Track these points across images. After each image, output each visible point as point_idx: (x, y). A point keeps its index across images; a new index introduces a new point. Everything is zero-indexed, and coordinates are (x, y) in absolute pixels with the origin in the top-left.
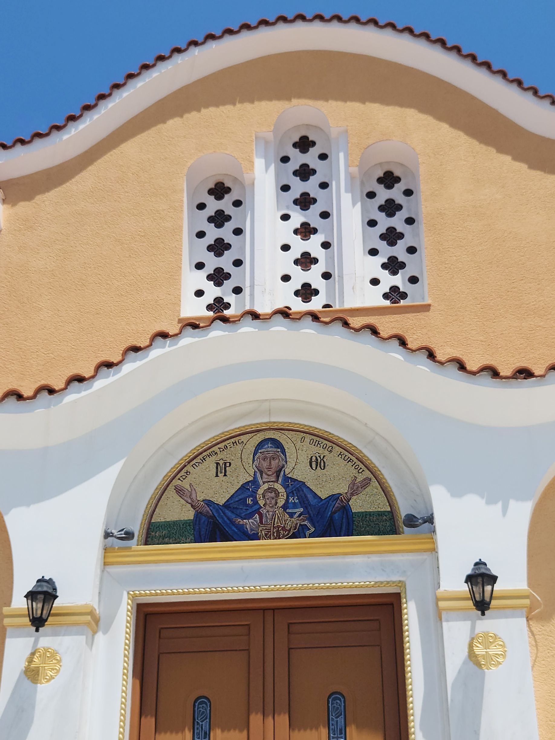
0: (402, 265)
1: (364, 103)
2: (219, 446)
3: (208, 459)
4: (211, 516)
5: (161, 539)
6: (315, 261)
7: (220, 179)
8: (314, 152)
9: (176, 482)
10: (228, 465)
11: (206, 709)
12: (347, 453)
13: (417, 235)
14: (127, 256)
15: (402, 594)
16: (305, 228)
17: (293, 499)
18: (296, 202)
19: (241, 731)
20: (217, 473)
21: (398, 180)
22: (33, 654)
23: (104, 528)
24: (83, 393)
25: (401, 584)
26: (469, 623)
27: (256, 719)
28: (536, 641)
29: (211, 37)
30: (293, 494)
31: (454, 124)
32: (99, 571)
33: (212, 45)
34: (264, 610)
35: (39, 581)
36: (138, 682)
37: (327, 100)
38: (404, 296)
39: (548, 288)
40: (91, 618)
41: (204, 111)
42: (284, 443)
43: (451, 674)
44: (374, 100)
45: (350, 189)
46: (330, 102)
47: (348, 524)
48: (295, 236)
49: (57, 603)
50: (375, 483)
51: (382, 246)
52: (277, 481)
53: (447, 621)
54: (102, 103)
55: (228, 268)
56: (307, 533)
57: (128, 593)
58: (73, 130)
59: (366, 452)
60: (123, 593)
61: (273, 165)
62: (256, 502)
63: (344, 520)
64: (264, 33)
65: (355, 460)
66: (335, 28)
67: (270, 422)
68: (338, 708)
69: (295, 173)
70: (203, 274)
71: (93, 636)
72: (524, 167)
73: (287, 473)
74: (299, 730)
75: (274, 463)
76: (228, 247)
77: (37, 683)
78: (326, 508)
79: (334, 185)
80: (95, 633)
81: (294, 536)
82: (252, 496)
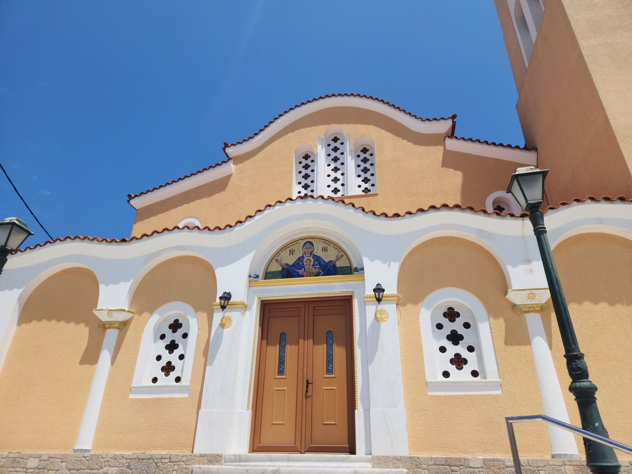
0: (369, 180)
1: (355, 124)
2: (291, 244)
3: (287, 249)
4: (287, 269)
5: (270, 277)
6: (339, 180)
7: (307, 153)
8: (339, 142)
9: (276, 257)
10: (294, 251)
11: (284, 337)
12: (335, 246)
13: (374, 169)
14: (274, 180)
15: (353, 296)
16: (336, 169)
17: (316, 263)
18: (332, 160)
19: (296, 345)
20: (290, 254)
21: (368, 150)
22: (223, 318)
23: (249, 274)
24: (242, 227)
25: (353, 292)
26: (375, 306)
27: (301, 341)
28: (400, 312)
29: (303, 104)
30: (316, 261)
31: (387, 130)
32: (247, 289)
33: (303, 107)
34: (305, 302)
35: (224, 293)
36: (261, 328)
37: (342, 124)
38: (369, 191)
39: (420, 186)
40: (243, 305)
41: (300, 130)
42: (313, 243)
43: (368, 325)
44: (359, 123)
45: (351, 154)
46: (344, 124)
47: (335, 271)
48: (332, 171)
49: (232, 300)
50: (345, 256)
51: (362, 174)
52: (311, 256)
53: (368, 305)
54: (266, 128)
55: (309, 183)
56: (321, 275)
57: (257, 297)
58: (256, 138)
59: (342, 245)
60: (255, 297)
61: (324, 147)
62: (303, 264)
63: (334, 270)
64: (321, 101)
65: (338, 248)
66: (346, 98)
67: (308, 236)
68: (330, 337)
69: (332, 150)
70: (300, 186)
71: (245, 312)
72: (411, 144)
73: (314, 253)
74: (316, 345)
75: (310, 250)
76: (309, 176)
77: (224, 329)
78: (327, 266)
79: (345, 153)
80: (245, 310)
81: (316, 276)
82: (302, 262)
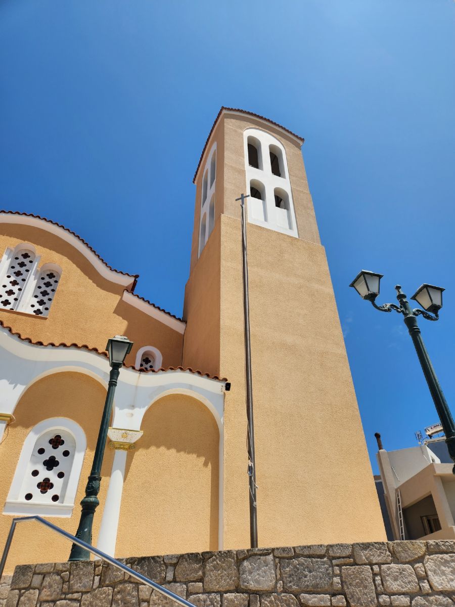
0: (45, 303)
6: (14, 293)
8: (28, 259)
13: (53, 295)
16: (15, 282)
18: (15, 273)
21: (54, 277)
28: (8, 433)
38: (41, 313)
44: (54, 250)
45: (35, 274)
48: (10, 283)
51: (40, 295)
61: (10, 258)
69: (19, 264)
72: (95, 285)
79: (30, 271)
